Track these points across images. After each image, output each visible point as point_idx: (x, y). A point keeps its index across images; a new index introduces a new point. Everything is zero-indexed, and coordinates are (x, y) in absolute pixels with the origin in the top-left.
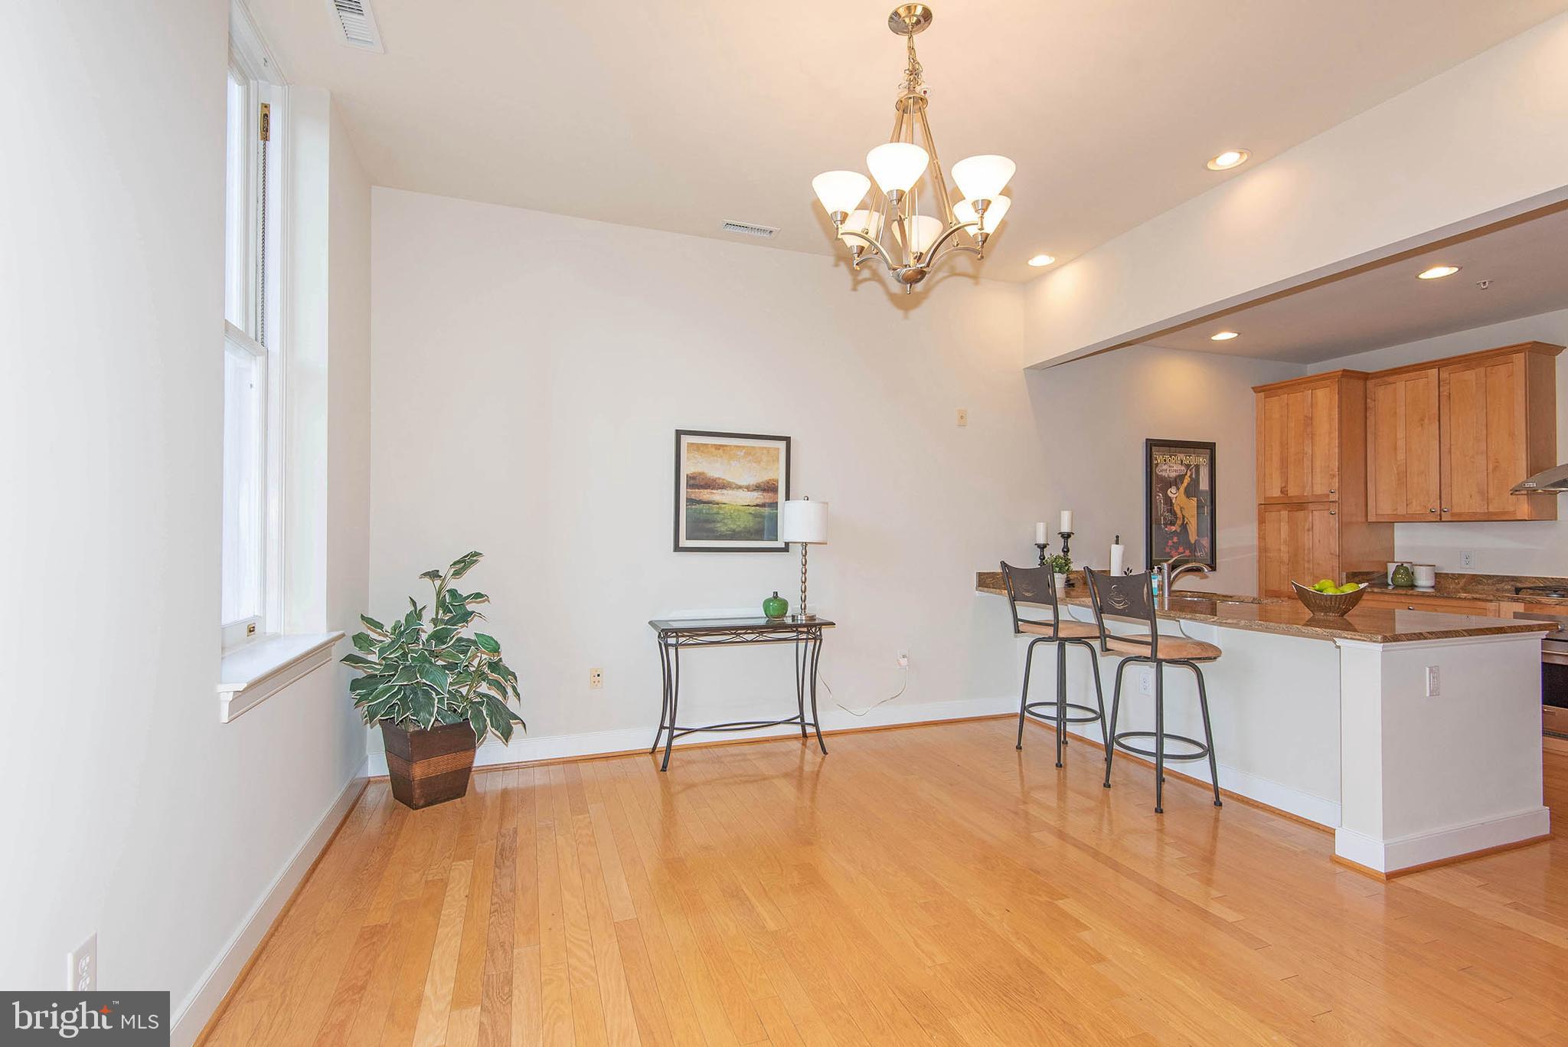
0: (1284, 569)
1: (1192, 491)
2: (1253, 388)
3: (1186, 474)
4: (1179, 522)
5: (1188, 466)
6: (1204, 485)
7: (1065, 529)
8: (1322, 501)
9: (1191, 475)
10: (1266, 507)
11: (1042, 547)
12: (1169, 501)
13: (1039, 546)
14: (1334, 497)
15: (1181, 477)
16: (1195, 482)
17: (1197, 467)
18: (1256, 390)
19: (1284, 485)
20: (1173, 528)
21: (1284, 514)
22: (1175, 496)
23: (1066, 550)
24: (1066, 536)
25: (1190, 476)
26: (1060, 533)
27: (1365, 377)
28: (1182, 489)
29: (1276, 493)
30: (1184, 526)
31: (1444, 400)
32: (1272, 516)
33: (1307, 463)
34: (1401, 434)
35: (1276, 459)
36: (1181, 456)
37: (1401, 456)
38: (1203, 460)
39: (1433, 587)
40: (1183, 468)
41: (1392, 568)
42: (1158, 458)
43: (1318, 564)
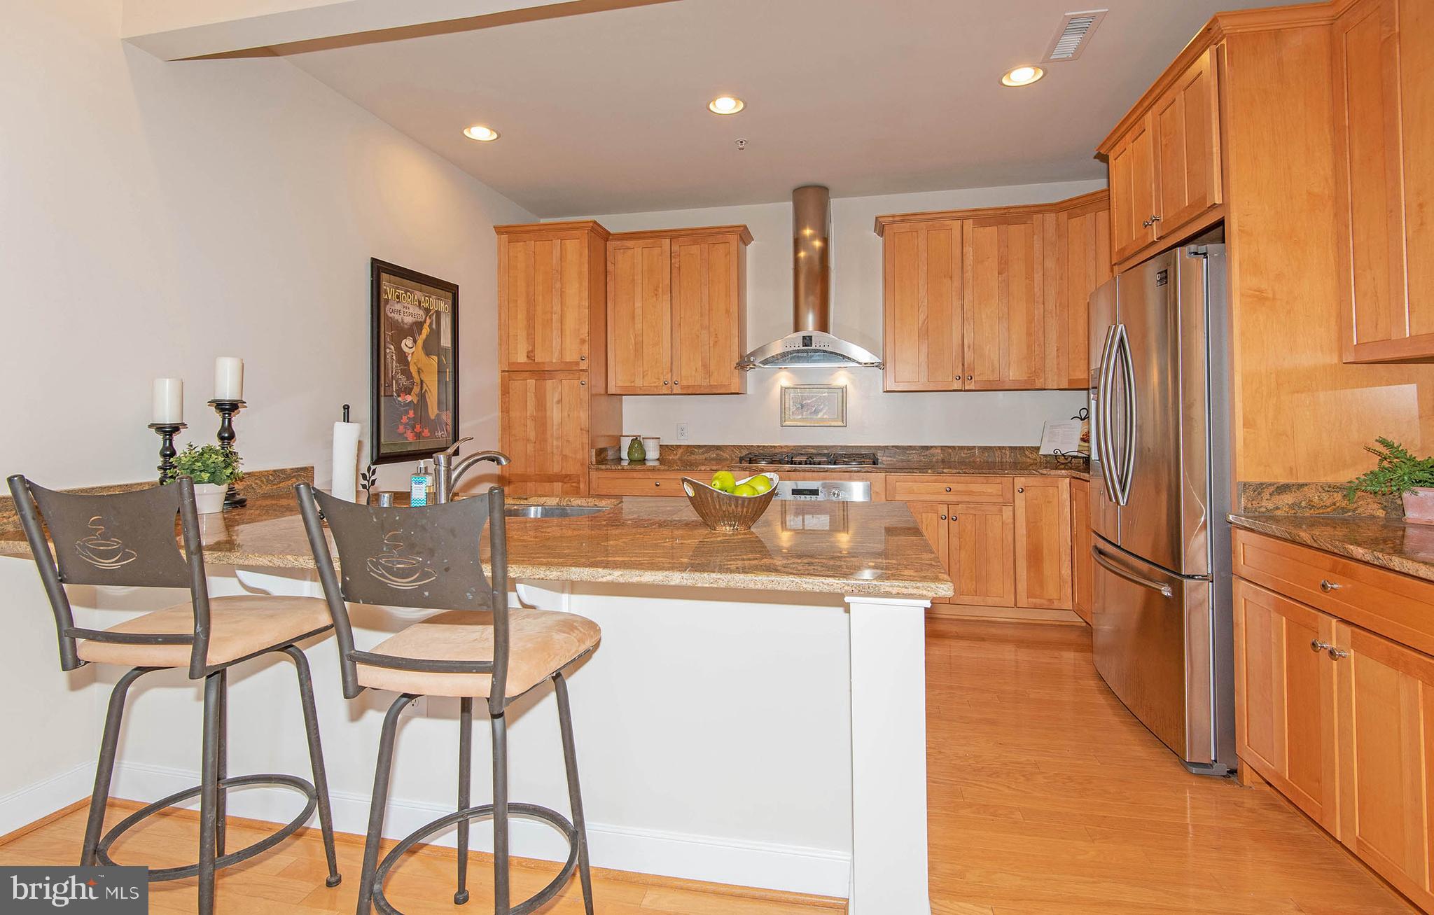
0: (530, 447)
1: (431, 347)
2: (494, 227)
3: (425, 321)
4: (416, 389)
5: (427, 311)
6: (446, 341)
7: (227, 392)
8: (570, 369)
9: (431, 324)
10: (511, 373)
11: (169, 431)
12: (402, 357)
13: (160, 428)
14: (583, 366)
15: (419, 325)
16: (436, 333)
17: (438, 314)
18: (499, 230)
19: (530, 349)
20: (409, 398)
21: (531, 383)
22: (412, 350)
23: (227, 436)
24: (228, 408)
25: (430, 326)
26: (212, 402)
27: (606, 236)
28: (420, 342)
29: (522, 358)
30: (422, 396)
31: (675, 271)
32: (516, 385)
33: (556, 324)
34: (638, 304)
35: (521, 316)
36: (418, 295)
37: (638, 326)
38: (445, 307)
39: (658, 459)
40: (421, 312)
41: (625, 443)
42: (390, 288)
43: (568, 441)
